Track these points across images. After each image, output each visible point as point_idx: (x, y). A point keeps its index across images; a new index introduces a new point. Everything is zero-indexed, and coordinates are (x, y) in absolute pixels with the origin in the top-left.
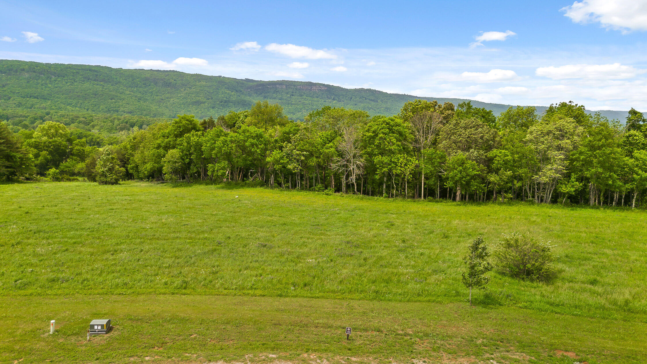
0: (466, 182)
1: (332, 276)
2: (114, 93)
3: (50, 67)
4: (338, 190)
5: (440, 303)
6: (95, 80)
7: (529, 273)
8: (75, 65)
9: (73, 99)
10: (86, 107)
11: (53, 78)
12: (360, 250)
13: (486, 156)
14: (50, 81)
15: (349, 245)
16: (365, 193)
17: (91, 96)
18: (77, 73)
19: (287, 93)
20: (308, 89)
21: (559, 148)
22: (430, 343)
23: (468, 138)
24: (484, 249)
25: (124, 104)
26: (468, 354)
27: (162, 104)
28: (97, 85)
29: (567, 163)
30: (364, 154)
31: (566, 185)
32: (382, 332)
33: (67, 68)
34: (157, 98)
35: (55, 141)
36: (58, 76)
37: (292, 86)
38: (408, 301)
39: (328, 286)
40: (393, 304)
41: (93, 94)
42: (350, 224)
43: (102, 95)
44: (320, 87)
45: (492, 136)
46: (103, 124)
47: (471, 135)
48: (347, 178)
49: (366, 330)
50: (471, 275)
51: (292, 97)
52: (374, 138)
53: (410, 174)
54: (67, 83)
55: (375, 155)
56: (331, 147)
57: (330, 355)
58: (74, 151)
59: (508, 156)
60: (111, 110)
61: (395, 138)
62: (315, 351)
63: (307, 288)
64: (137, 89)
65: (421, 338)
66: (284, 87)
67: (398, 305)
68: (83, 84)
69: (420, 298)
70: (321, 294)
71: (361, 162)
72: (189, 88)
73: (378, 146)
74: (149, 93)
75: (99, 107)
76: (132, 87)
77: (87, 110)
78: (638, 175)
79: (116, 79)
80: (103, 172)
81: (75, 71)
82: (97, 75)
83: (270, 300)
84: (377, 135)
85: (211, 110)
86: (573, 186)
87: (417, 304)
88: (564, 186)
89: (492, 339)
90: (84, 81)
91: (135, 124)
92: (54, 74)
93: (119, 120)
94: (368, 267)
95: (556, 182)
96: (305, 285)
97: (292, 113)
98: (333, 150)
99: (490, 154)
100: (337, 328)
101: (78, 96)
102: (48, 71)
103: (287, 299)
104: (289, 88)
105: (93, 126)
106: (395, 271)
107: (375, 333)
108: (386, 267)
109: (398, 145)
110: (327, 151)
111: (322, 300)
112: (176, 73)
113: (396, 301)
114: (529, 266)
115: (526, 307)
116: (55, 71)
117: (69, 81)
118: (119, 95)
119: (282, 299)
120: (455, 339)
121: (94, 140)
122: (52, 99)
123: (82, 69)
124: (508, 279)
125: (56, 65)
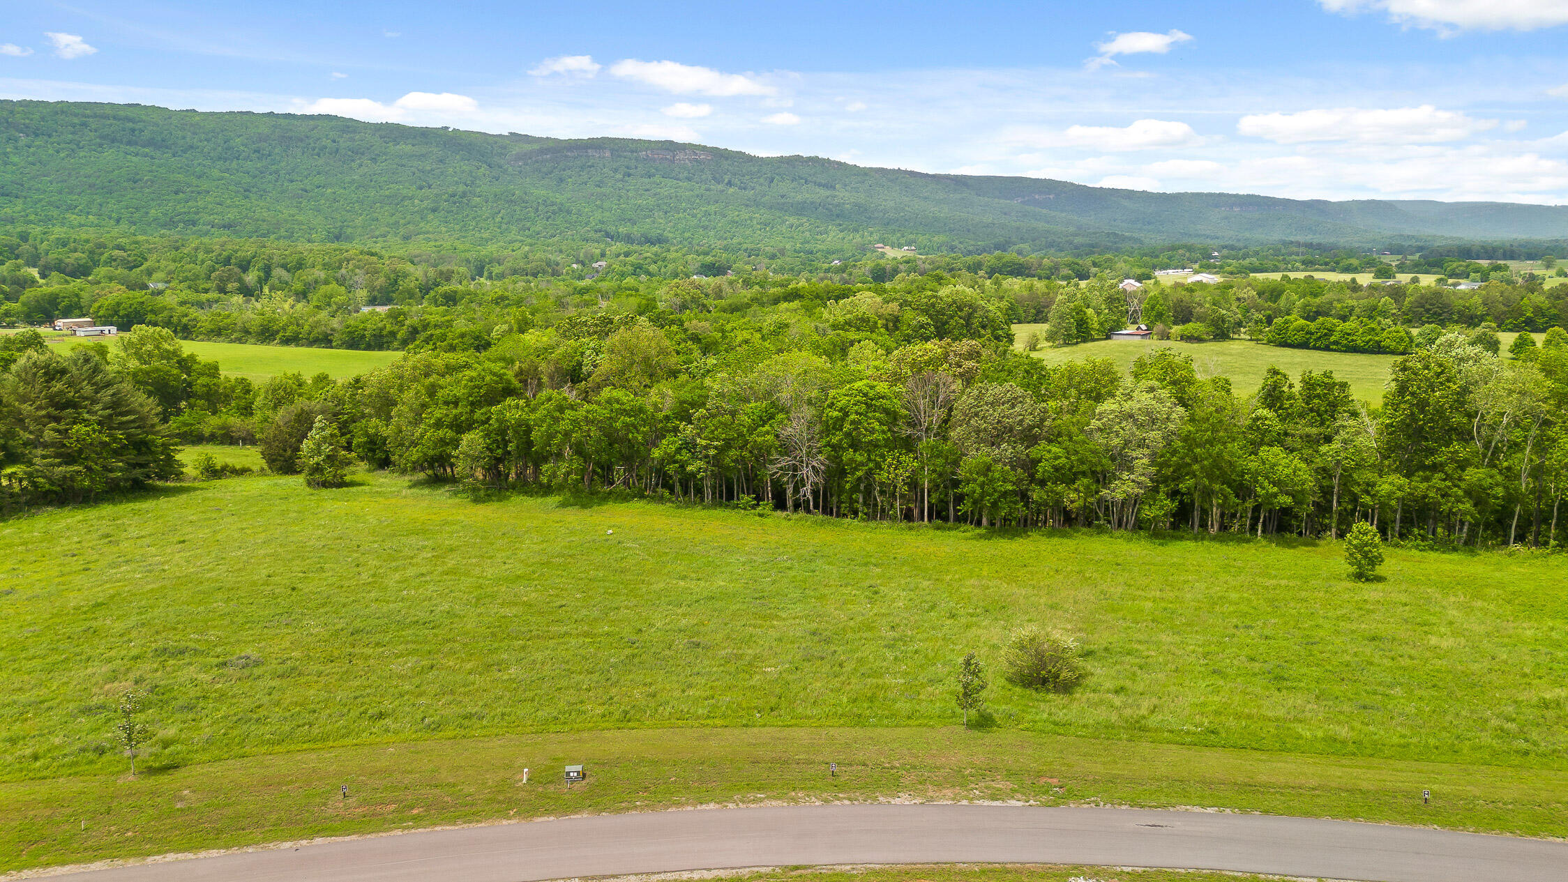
0: (991, 503)
1: (802, 695)
2: (181, 177)
3: (12, 112)
4: (780, 504)
5: (933, 727)
6: (129, 143)
7: (1044, 681)
8: (75, 104)
9: (79, 194)
10: (114, 215)
11: (23, 140)
12: (833, 648)
13: (1027, 455)
14: (16, 148)
15: (816, 638)
16: (827, 511)
17: (125, 184)
18: (84, 125)
19: (616, 171)
20: (666, 159)
21: (1142, 444)
22: (917, 776)
23: (998, 423)
24: (977, 665)
25: (210, 206)
26: (953, 786)
27: (304, 203)
28: (137, 155)
29: (1153, 469)
30: (825, 446)
31: (1150, 506)
32: (867, 766)
33: (57, 113)
34: (291, 186)
35: (157, 370)
36: (34, 133)
37: (625, 151)
38: (896, 726)
39: (800, 710)
40: (879, 730)
41: (129, 180)
42: (812, 593)
43: (152, 182)
44: (696, 154)
45: (1037, 419)
46: (172, 266)
47: (1003, 417)
48: (796, 490)
49: (850, 765)
50: (966, 695)
51: (627, 178)
52: (843, 420)
53: (905, 484)
54: (58, 152)
55: (844, 450)
56: (768, 433)
57: (818, 792)
58: (197, 388)
59: (1059, 457)
60: (179, 221)
61: (878, 420)
62: (802, 789)
63: (775, 713)
64: (238, 164)
65: (908, 771)
66: (608, 154)
67: (885, 732)
68: (100, 153)
69: (910, 722)
70: (793, 721)
71: (820, 461)
72: (372, 159)
73: (848, 435)
74: (271, 174)
75: (147, 213)
76: (226, 160)
77: (118, 221)
78: (1264, 489)
79: (184, 138)
80: (318, 464)
81: (76, 121)
82: (133, 130)
83: (737, 732)
84: (846, 414)
85: (430, 216)
86: (1161, 508)
87: (906, 729)
88: (1147, 507)
89: (980, 769)
90: (101, 145)
91: (249, 262)
92: (26, 129)
93: (208, 251)
94: (846, 677)
95: (1136, 501)
96: (772, 710)
97: (629, 220)
98: (770, 437)
99: (1034, 452)
100: (819, 764)
101: (91, 186)
102: (7, 122)
103: (755, 730)
104: (619, 156)
105: (149, 273)
106: (880, 682)
107: (861, 768)
108: (869, 677)
109: (883, 432)
110: (759, 439)
111: (796, 729)
112: (334, 123)
113: (881, 726)
114: (1043, 672)
115: (1027, 729)
116: (27, 121)
117: (63, 146)
118: (195, 181)
119: (749, 730)
120: (942, 770)
121: (175, 320)
122: (24, 194)
123: (95, 116)
124: (1018, 690)
125: (28, 106)
